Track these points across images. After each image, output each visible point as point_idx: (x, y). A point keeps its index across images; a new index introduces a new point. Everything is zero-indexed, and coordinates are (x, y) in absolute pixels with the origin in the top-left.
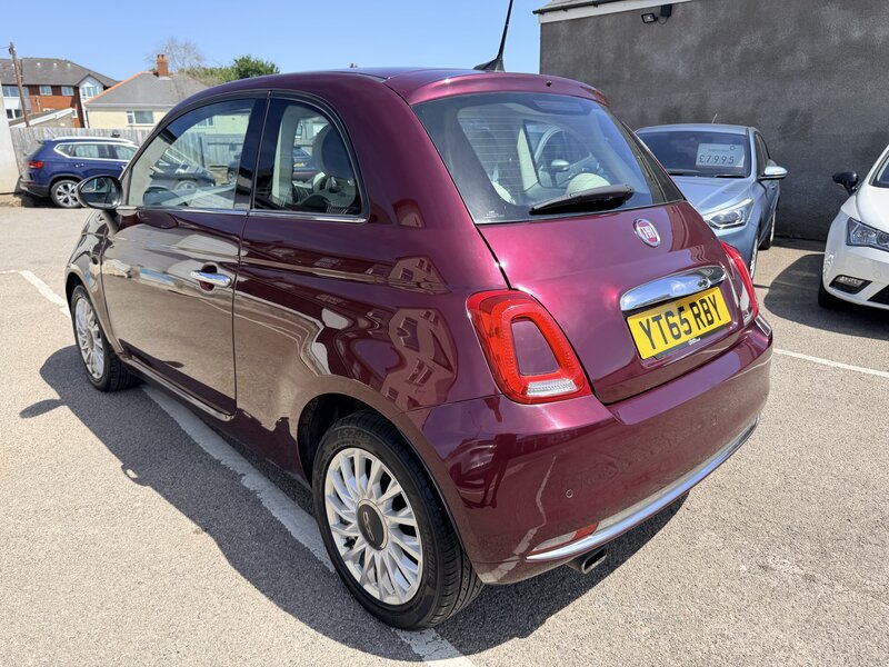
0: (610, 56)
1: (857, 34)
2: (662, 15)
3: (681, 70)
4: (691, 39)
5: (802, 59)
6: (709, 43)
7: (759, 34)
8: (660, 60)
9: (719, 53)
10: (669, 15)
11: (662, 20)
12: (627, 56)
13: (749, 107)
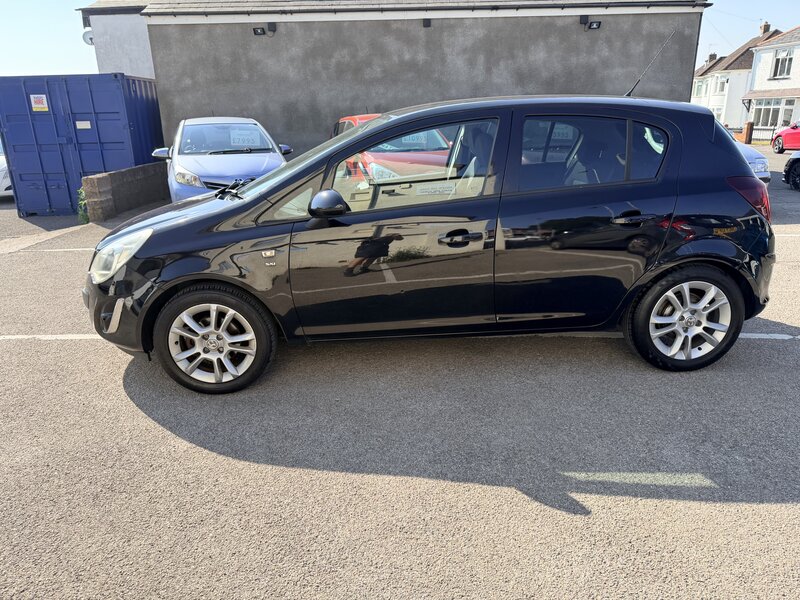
0: (226, 60)
1: (407, 57)
2: (270, 30)
3: (292, 73)
4: (296, 51)
5: (376, 71)
6: (311, 54)
7: (345, 52)
8: (272, 65)
9: (319, 62)
10: (274, 31)
11: (270, 33)
12: (243, 60)
13: (348, 103)
